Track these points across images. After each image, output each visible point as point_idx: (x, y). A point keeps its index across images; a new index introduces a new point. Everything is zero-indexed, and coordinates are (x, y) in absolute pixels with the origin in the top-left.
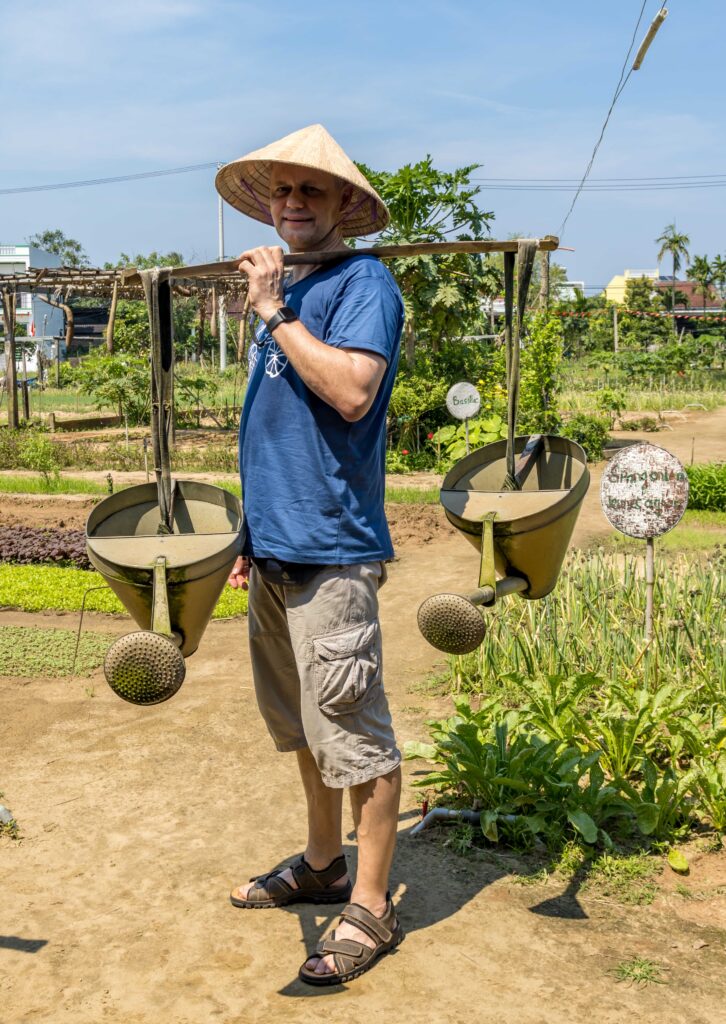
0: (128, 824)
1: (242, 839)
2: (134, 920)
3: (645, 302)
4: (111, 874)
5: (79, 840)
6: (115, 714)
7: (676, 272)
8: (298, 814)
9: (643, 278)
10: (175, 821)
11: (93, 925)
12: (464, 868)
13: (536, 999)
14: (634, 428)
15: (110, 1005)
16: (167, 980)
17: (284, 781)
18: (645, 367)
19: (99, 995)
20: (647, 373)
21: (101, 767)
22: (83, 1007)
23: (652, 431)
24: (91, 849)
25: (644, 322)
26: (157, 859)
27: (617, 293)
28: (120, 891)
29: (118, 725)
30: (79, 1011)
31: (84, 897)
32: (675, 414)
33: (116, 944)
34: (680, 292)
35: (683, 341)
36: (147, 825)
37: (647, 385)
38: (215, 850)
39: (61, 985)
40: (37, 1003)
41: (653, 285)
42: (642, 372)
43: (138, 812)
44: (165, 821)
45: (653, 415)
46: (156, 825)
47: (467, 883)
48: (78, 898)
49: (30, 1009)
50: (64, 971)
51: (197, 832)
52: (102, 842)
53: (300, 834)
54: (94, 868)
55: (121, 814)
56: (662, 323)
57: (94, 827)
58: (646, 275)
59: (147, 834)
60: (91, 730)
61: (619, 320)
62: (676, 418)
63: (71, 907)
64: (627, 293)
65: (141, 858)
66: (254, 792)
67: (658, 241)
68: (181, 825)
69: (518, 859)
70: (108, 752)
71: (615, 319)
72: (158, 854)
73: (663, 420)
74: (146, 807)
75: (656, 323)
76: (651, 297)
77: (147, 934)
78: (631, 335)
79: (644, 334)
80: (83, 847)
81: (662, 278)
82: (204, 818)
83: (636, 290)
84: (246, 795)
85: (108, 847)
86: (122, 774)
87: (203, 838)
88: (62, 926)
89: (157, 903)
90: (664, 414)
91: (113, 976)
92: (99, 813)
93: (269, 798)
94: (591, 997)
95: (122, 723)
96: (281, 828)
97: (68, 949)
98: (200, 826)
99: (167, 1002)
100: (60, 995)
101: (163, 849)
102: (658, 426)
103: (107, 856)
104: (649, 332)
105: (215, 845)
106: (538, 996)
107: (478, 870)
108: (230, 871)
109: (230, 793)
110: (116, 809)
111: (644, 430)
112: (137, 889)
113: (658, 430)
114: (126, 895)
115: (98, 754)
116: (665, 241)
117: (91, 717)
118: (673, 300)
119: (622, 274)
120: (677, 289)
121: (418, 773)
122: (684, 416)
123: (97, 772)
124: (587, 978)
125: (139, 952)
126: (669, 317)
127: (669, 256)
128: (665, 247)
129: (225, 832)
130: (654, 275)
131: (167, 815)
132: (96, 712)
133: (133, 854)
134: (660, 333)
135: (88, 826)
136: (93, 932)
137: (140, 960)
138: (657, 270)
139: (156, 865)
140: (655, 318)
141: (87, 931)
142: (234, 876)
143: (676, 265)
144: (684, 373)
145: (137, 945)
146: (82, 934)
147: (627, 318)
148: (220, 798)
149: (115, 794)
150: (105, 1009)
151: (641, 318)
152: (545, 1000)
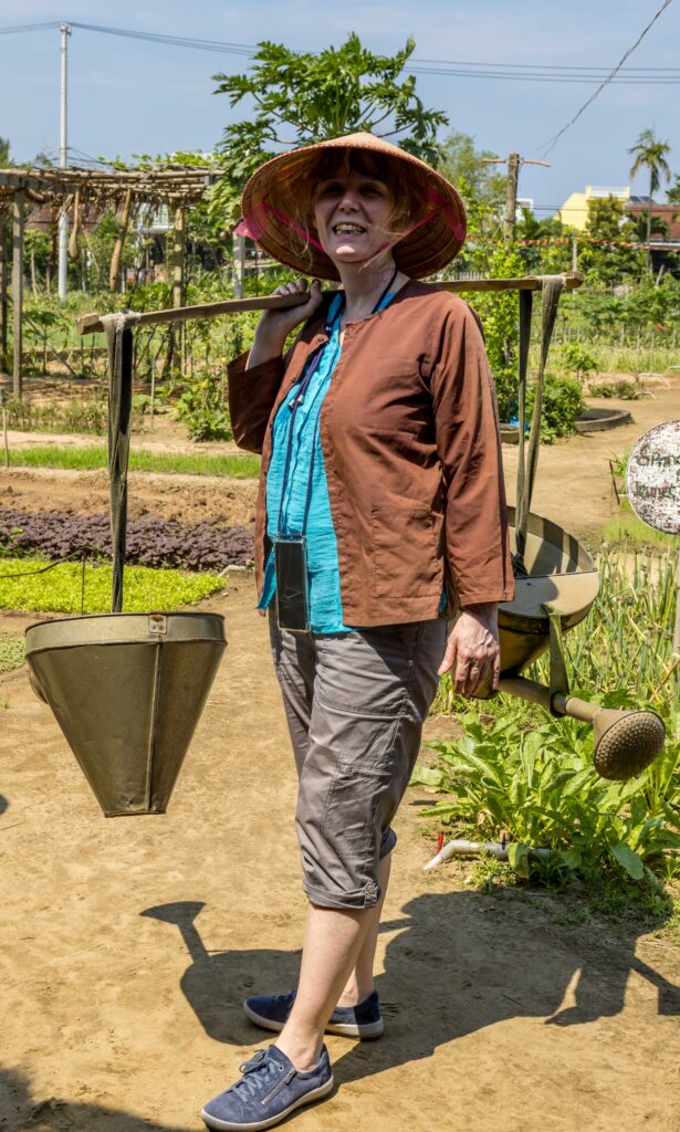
0: (87, 853)
1: (226, 872)
2: (123, 957)
3: (612, 230)
4: (81, 908)
5: (34, 870)
6: (38, 729)
7: (654, 192)
8: (286, 846)
9: (611, 198)
10: (142, 851)
11: (77, 962)
12: (493, 907)
13: (595, 1044)
14: (607, 395)
15: (120, 1045)
16: (177, 1020)
17: (261, 809)
18: (613, 315)
19: (103, 1035)
20: (617, 322)
21: (38, 789)
22: (88, 1045)
23: (630, 398)
24: (50, 880)
25: (610, 256)
26: (132, 893)
27: (575, 216)
28: (97, 927)
29: (45, 741)
30: (86, 1050)
31: (57, 932)
32: (656, 377)
33: (109, 982)
34: (658, 218)
35: (661, 283)
36: (111, 855)
37: (617, 338)
38: (197, 883)
39: (57, 1024)
40: (35, 1042)
41: (624, 208)
42: (610, 321)
43: (95, 841)
44: (130, 851)
45: (630, 379)
46: (120, 855)
47: (498, 922)
48: (51, 932)
49: (28, 1048)
50: (57, 1009)
51: (172, 863)
52: (62, 873)
53: (292, 868)
54: (59, 901)
55: (76, 843)
56: (633, 258)
57: (48, 856)
58: (615, 194)
59: (112, 865)
60: (16, 747)
61: (579, 252)
62: (657, 384)
63: (46, 943)
64: (591, 218)
65: (112, 891)
66: (227, 820)
67: (632, 150)
68: (150, 856)
69: (553, 898)
70: (42, 773)
71: (575, 250)
72: (131, 887)
73: (642, 385)
74: (104, 835)
75: (625, 257)
76: (621, 224)
77: (142, 972)
78: (593, 272)
79: (610, 271)
80: (41, 878)
81: (633, 199)
82: (175, 848)
83: (602, 213)
84: (219, 824)
85: (69, 879)
86: (66, 798)
87: (181, 871)
88: (39, 962)
89: (144, 939)
90: (643, 377)
91: (114, 1015)
92: (49, 841)
93: (246, 827)
94: (656, 1042)
95: (50, 740)
96: (269, 860)
97: (54, 986)
98: (173, 858)
99: (183, 1042)
100: (58, 1035)
101: (135, 881)
102: (637, 393)
103: (71, 888)
104: (617, 268)
105: (196, 878)
106: (596, 1039)
107: (509, 910)
108: (220, 907)
109: (200, 822)
110: (67, 837)
111: (620, 397)
112: (117, 924)
113: (636, 398)
114: (105, 930)
115: (31, 775)
116: (641, 151)
117: (11, 731)
118: (649, 229)
119: (582, 191)
120: (655, 215)
121: (417, 803)
122: (667, 381)
123: (36, 795)
124: (648, 1022)
125: (136, 990)
126: (642, 249)
127: (645, 171)
128: (640, 160)
129: (204, 865)
130: (623, 195)
131: (131, 845)
132: (16, 726)
133: (102, 886)
134: (630, 271)
135: (40, 854)
136: (78, 969)
137: (141, 999)
138: (628, 188)
139: (133, 898)
140: (624, 251)
141: (71, 968)
142: (226, 912)
143: (654, 184)
144: (663, 325)
145: (131, 983)
146: (65, 972)
147: (589, 249)
148: (189, 826)
149: (62, 820)
150: (114, 1048)
151: (607, 251)
152: (606, 1043)
